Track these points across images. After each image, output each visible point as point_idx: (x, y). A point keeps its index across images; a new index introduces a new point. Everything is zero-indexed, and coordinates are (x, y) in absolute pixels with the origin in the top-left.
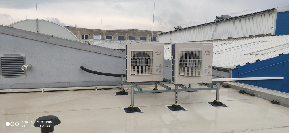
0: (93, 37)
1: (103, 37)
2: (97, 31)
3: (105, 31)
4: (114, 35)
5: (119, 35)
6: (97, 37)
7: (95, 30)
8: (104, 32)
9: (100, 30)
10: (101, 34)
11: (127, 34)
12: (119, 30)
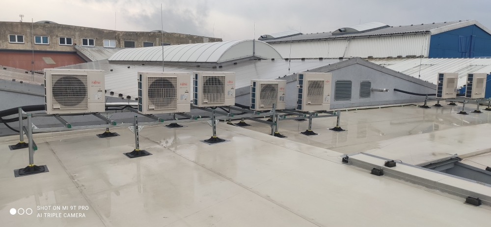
0: (103, 44)
1: (119, 43)
2: (109, 32)
3: (123, 33)
4: (137, 40)
5: (146, 41)
6: (109, 43)
7: (105, 32)
8: (121, 35)
9: (115, 32)
10: (115, 38)
11: (157, 39)
12: (145, 32)
